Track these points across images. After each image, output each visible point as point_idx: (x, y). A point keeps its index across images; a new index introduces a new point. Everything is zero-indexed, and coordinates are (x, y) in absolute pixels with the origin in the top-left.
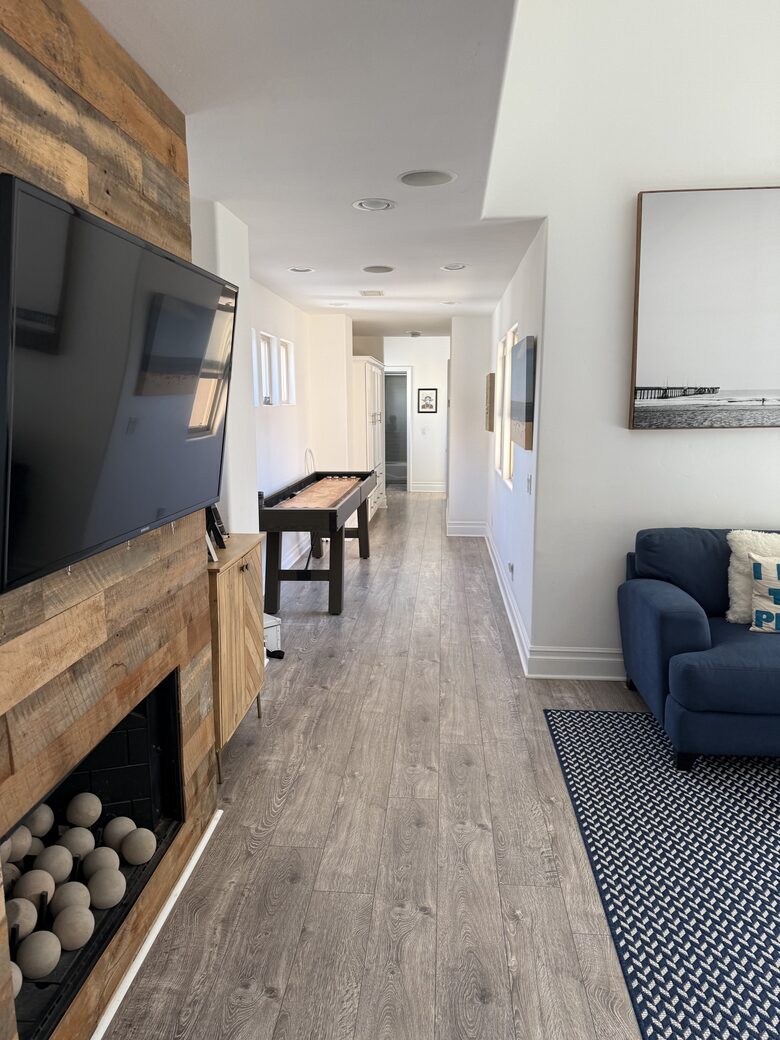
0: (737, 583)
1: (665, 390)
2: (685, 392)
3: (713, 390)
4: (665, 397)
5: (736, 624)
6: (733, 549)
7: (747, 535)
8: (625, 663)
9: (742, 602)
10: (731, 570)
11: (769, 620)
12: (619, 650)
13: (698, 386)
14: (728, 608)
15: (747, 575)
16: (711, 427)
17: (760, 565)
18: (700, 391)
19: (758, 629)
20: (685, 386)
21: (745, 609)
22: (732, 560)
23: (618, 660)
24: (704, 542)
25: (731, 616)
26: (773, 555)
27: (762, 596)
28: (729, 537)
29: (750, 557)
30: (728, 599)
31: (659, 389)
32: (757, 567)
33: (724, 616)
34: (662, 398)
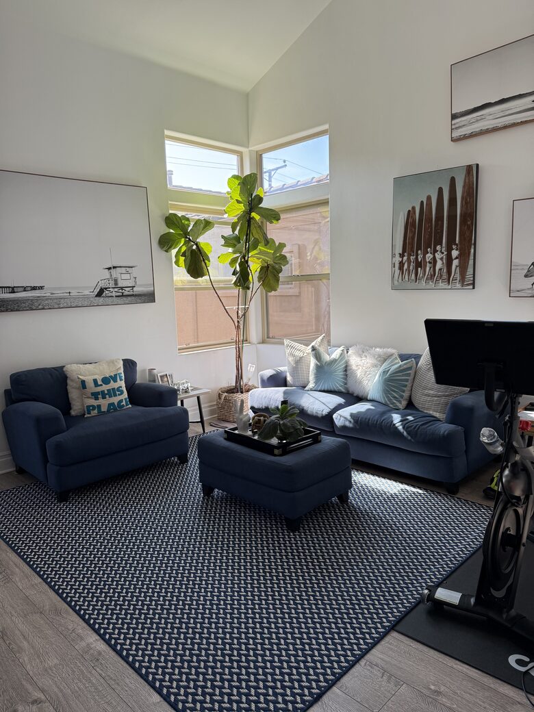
0: (74, 394)
1: (13, 288)
2: (25, 289)
3: (41, 288)
4: (13, 292)
5: (76, 416)
6: (68, 375)
7: (74, 367)
8: (13, 459)
9: (78, 404)
10: (69, 388)
11: (94, 409)
12: (9, 452)
13: (33, 286)
14: (71, 409)
15: (78, 389)
16: (43, 309)
17: (84, 381)
18: (34, 288)
19: (89, 415)
20: (25, 285)
21: (80, 407)
22: (68, 381)
23: (9, 458)
24: (51, 375)
25: (73, 413)
26: (89, 375)
27: (88, 398)
28: (64, 369)
29: (78, 378)
30: (70, 404)
31: (9, 287)
32: (83, 382)
33: (69, 414)
34: (12, 293)
